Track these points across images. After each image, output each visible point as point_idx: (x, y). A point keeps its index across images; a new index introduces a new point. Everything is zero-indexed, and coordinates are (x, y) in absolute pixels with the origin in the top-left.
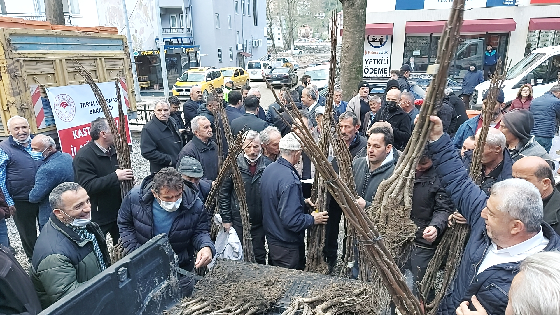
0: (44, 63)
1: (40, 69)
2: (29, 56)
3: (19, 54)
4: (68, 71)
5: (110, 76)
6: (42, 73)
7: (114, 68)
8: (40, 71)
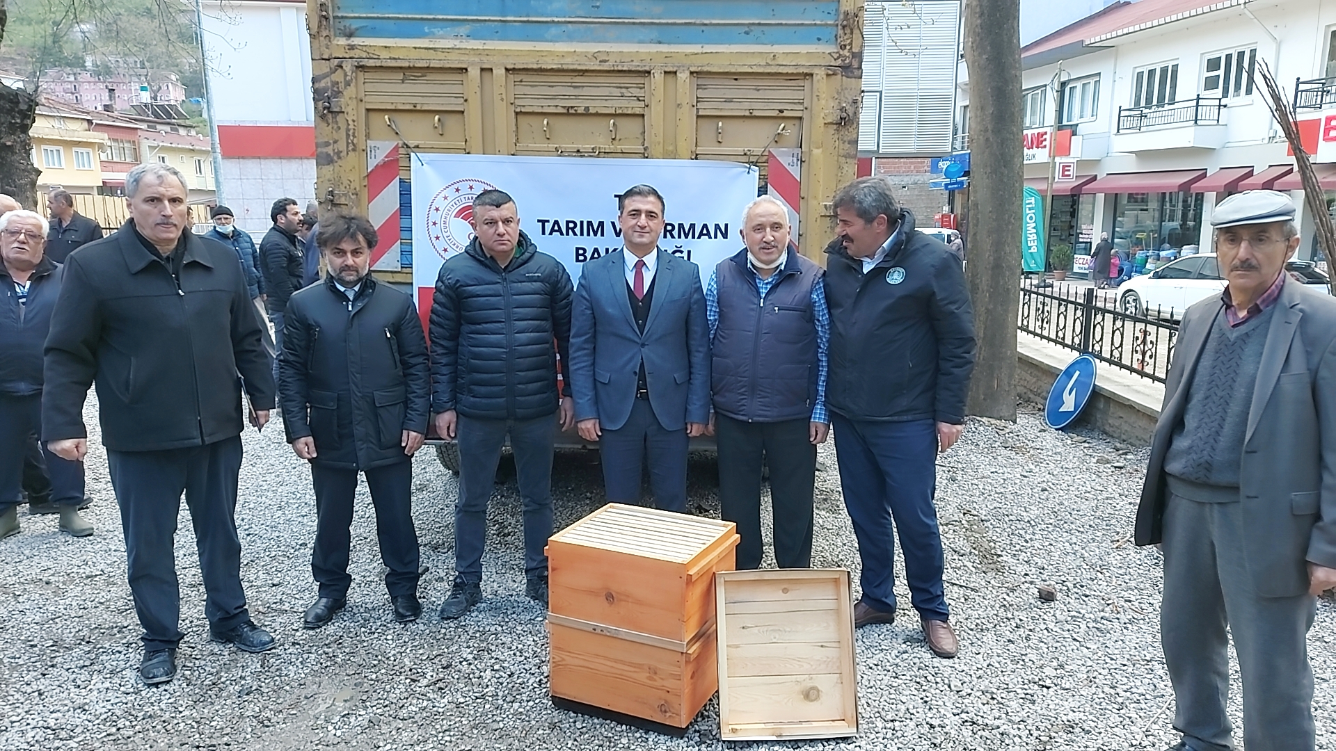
0: (430, 77)
1: (413, 94)
2: (384, 54)
3: (352, 47)
4: (518, 110)
5: (719, 142)
6: (418, 107)
7: (747, 113)
8: (414, 100)
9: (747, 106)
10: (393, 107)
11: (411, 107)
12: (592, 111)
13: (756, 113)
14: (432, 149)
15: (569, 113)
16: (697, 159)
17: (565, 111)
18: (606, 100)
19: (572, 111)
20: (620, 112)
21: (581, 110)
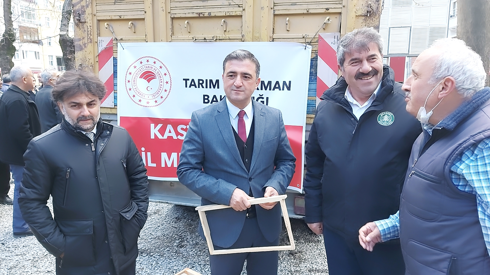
1: (120, 11)
4: (172, 16)
5: (288, 30)
6: (122, 18)
7: (305, 12)
8: (120, 14)
9: (305, 7)
10: (110, 18)
11: (118, 18)
12: (213, 15)
13: (311, 11)
14: (129, 40)
15: (200, 17)
16: (273, 41)
17: (198, 16)
18: (221, 8)
19: (201, 15)
20: (228, 14)
21: (206, 15)
